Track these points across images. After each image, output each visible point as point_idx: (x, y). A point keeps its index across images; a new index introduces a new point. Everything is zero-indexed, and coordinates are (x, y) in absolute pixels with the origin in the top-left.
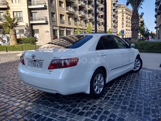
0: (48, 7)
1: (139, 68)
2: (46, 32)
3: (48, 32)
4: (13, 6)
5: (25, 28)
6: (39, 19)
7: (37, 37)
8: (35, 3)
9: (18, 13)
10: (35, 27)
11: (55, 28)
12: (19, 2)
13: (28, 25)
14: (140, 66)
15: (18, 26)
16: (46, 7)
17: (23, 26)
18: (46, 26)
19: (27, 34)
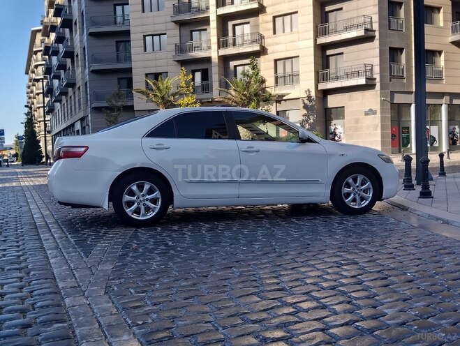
0: (377, 34)
1: (367, 202)
2: (366, 114)
3: (374, 113)
4: (277, 44)
5: (304, 103)
6: (347, 75)
7: (338, 131)
8: (341, 27)
9: (288, 63)
10: (333, 101)
11: (399, 99)
12: (291, 31)
13: (313, 94)
14: (371, 195)
15: (285, 100)
16: (370, 34)
17: (299, 98)
18: (368, 93)
19: (307, 121)
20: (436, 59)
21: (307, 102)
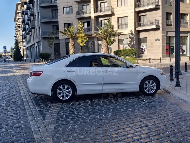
0: (161, 7)
1: (154, 91)
2: (156, 41)
3: (159, 40)
4: (119, 11)
5: (130, 36)
6: (148, 24)
8: (146, 4)
9: (123, 19)
10: (142, 35)
11: (170, 34)
12: (125, 5)
13: (133, 32)
14: (155, 88)
15: (122, 35)
16: (158, 7)
17: (128, 34)
18: (157, 32)
19: (131, 44)
20: (186, 17)
21: (131, 35)
